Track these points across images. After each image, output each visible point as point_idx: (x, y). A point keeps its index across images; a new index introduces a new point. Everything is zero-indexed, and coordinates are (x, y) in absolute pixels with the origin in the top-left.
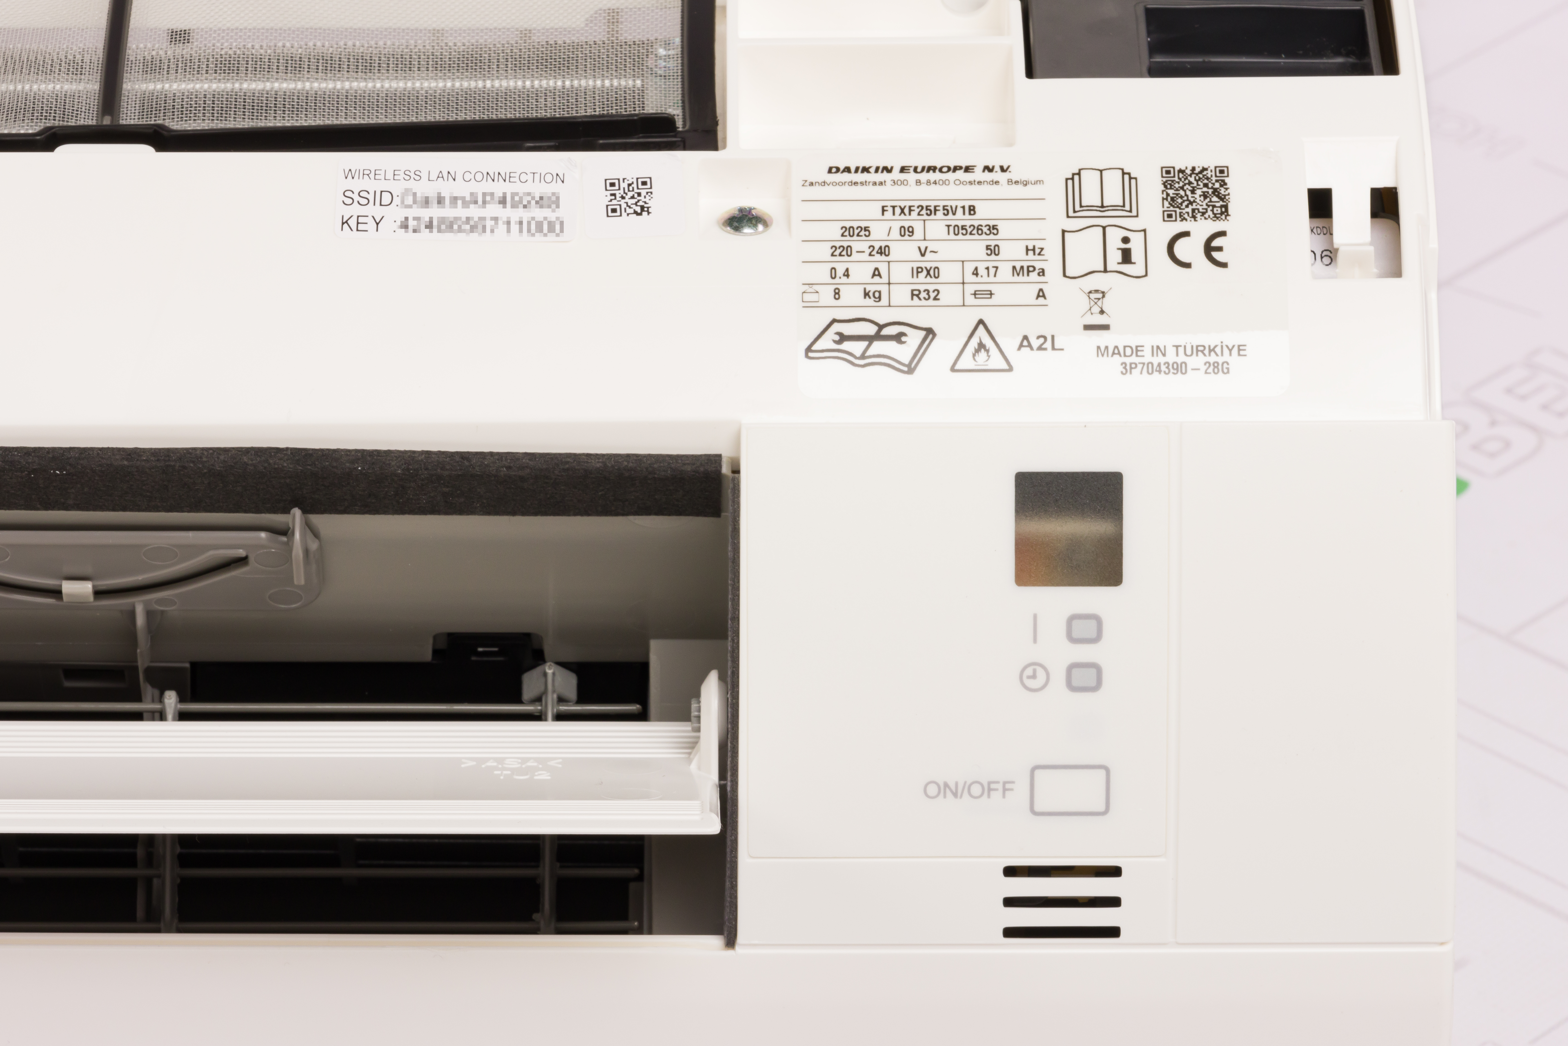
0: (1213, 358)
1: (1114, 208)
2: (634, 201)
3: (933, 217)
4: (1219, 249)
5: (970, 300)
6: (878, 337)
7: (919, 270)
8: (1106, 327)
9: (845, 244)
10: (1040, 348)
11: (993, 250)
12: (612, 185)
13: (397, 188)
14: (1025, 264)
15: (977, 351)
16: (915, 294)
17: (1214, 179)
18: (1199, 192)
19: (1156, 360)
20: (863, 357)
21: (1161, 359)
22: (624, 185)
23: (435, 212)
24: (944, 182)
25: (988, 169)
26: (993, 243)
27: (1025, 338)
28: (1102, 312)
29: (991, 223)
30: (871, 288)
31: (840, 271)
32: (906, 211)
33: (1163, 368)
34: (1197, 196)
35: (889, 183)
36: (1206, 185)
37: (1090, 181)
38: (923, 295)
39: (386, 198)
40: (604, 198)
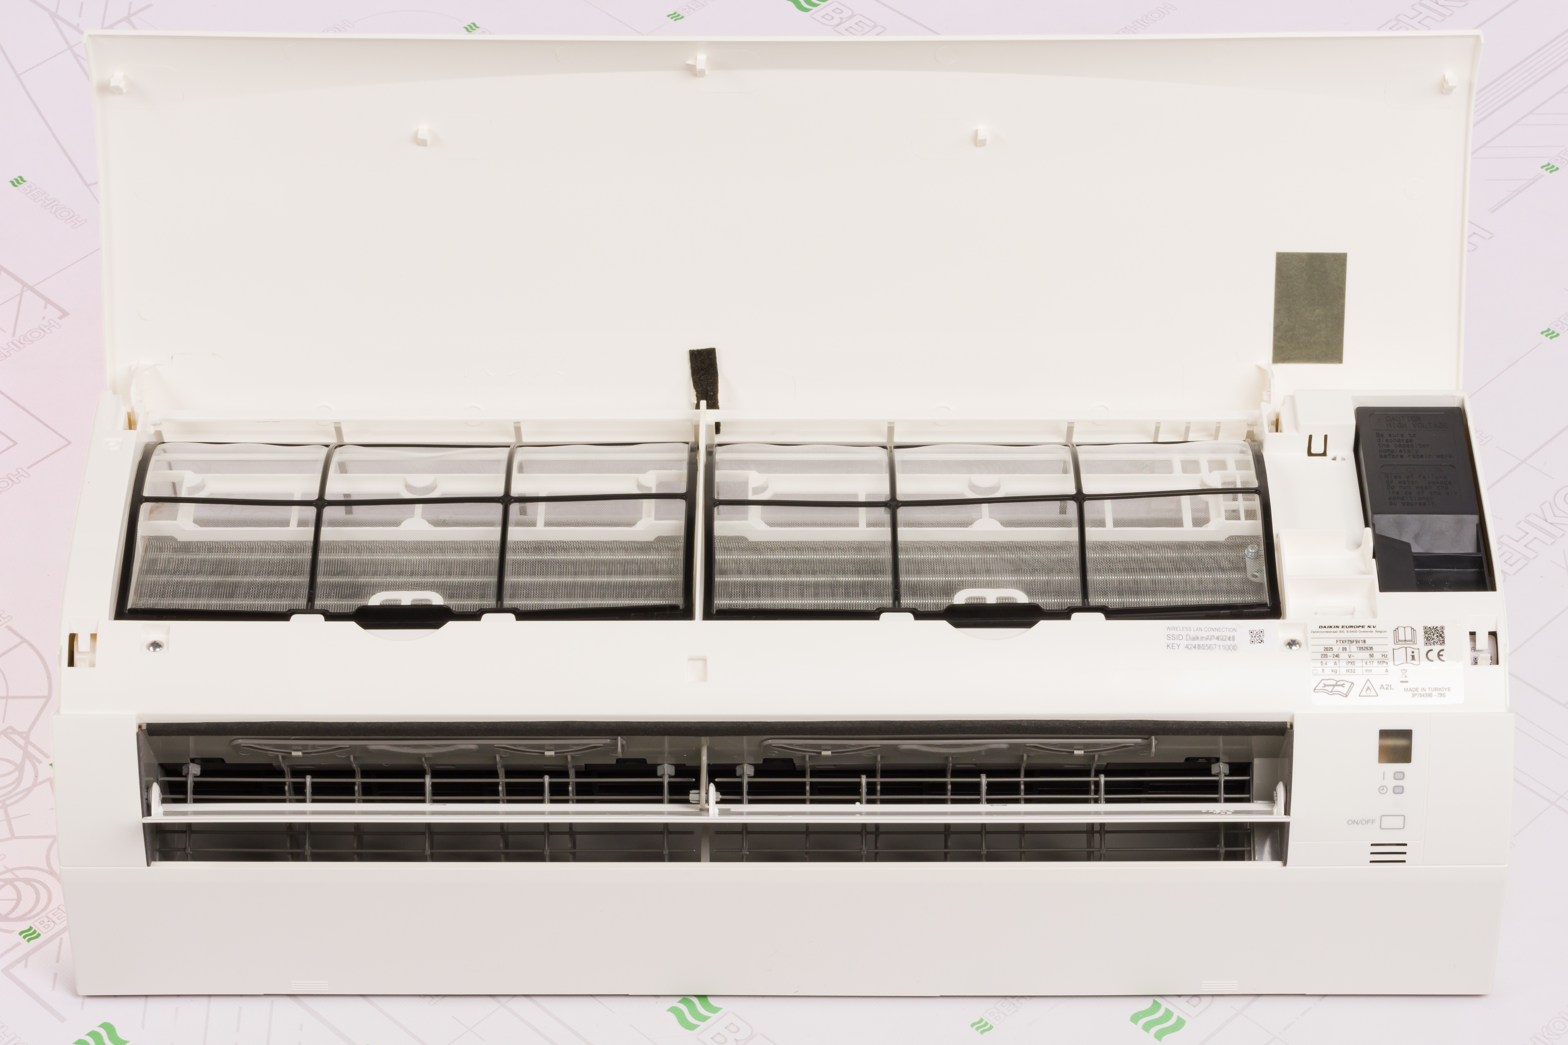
0: (1440, 692)
1: (1409, 641)
2: (1259, 638)
3: (1352, 644)
4: (1442, 655)
5: (1365, 673)
6: (1336, 685)
7: (1349, 662)
8: (1407, 682)
9: (1325, 654)
10: (1387, 689)
11: (1371, 656)
12: (1252, 632)
13: (1184, 633)
14: (1382, 660)
15: (1367, 690)
16: (1347, 671)
17: (1440, 631)
18: (1435, 635)
19: (1423, 693)
20: (1332, 692)
21: (1424, 692)
22: (1255, 633)
23: (1196, 642)
24: (1356, 632)
25: (1369, 627)
26: (1371, 653)
27: (1382, 685)
28: (1406, 677)
29: (1371, 646)
30: (1334, 669)
31: (1324, 662)
32: (1344, 642)
33: (1425, 695)
34: (1435, 637)
35: (1338, 632)
36: (1437, 633)
37: (1401, 630)
38: (1350, 671)
39: (1181, 637)
40: (1249, 637)
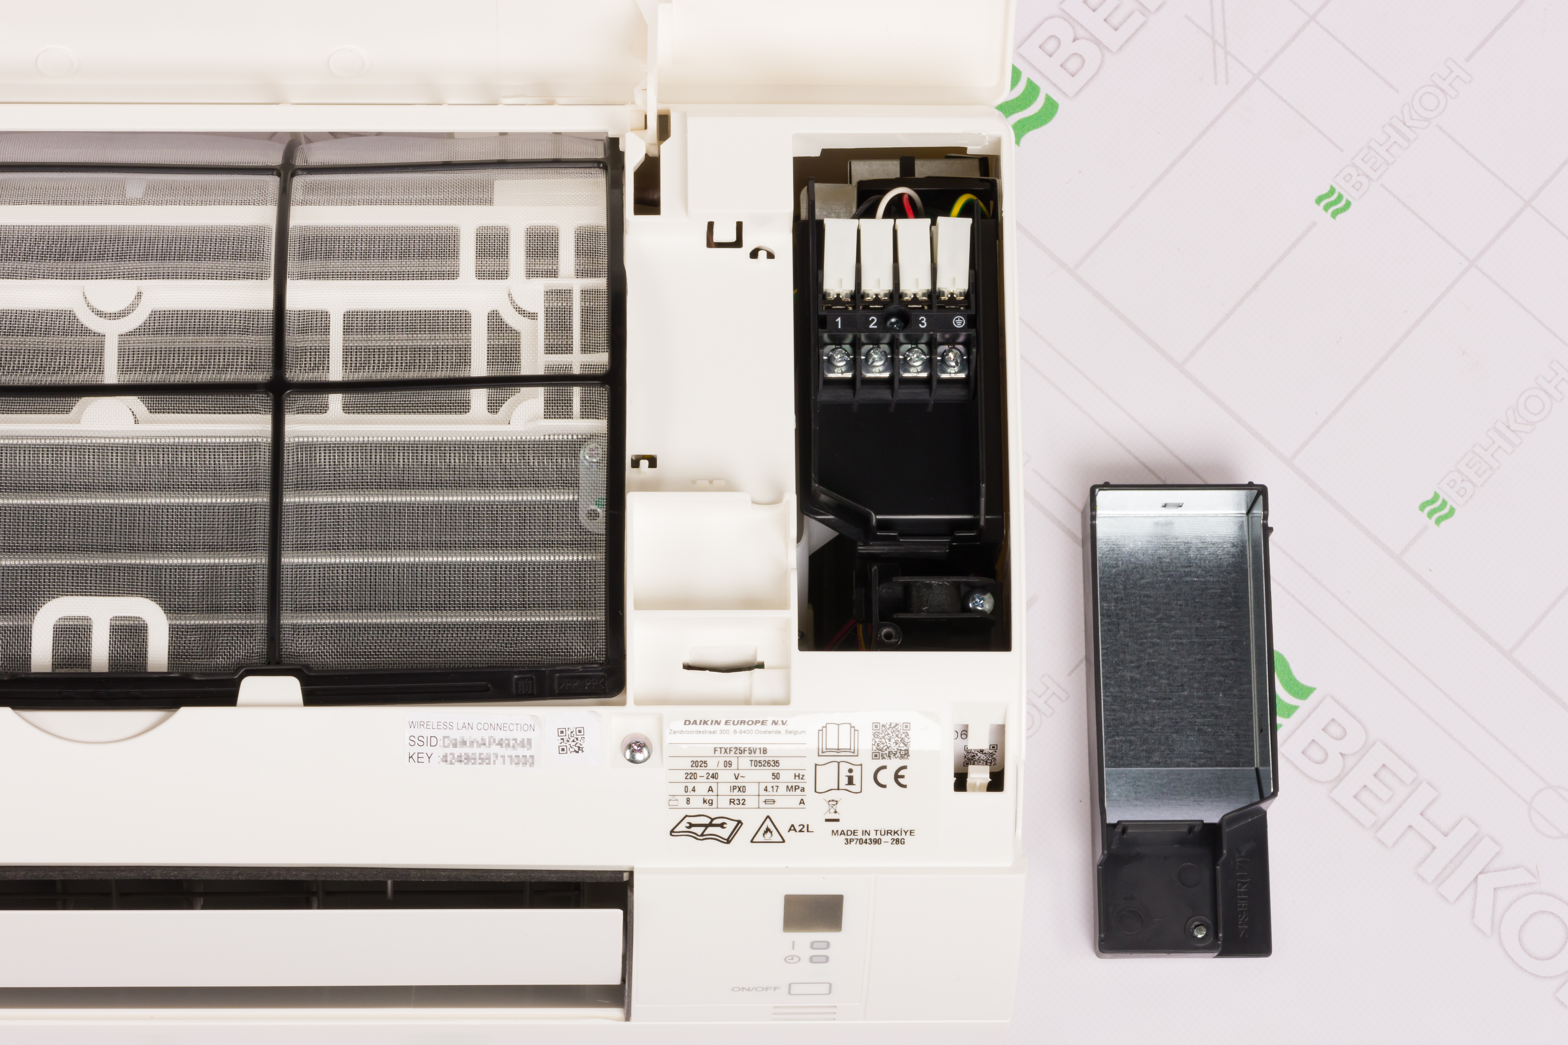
0: (896, 837)
1: (845, 750)
2: (574, 743)
3: (743, 755)
4: (903, 777)
5: (762, 805)
6: (711, 825)
7: (734, 788)
8: (837, 820)
9: (693, 772)
10: (801, 831)
11: (776, 776)
12: (562, 732)
13: (440, 734)
14: (794, 785)
15: (766, 832)
16: (732, 801)
17: (902, 731)
18: (893, 740)
19: (864, 838)
20: (702, 835)
21: (867, 837)
22: (569, 733)
23: (462, 751)
24: (750, 732)
25: (775, 723)
26: (776, 772)
27: (793, 826)
28: (836, 812)
29: (776, 759)
30: (707, 798)
31: (690, 788)
32: (728, 751)
33: (868, 841)
34: (892, 743)
35: (718, 732)
36: (897, 736)
37: (832, 730)
38: (736, 802)
39: (434, 741)
40: (557, 741)
